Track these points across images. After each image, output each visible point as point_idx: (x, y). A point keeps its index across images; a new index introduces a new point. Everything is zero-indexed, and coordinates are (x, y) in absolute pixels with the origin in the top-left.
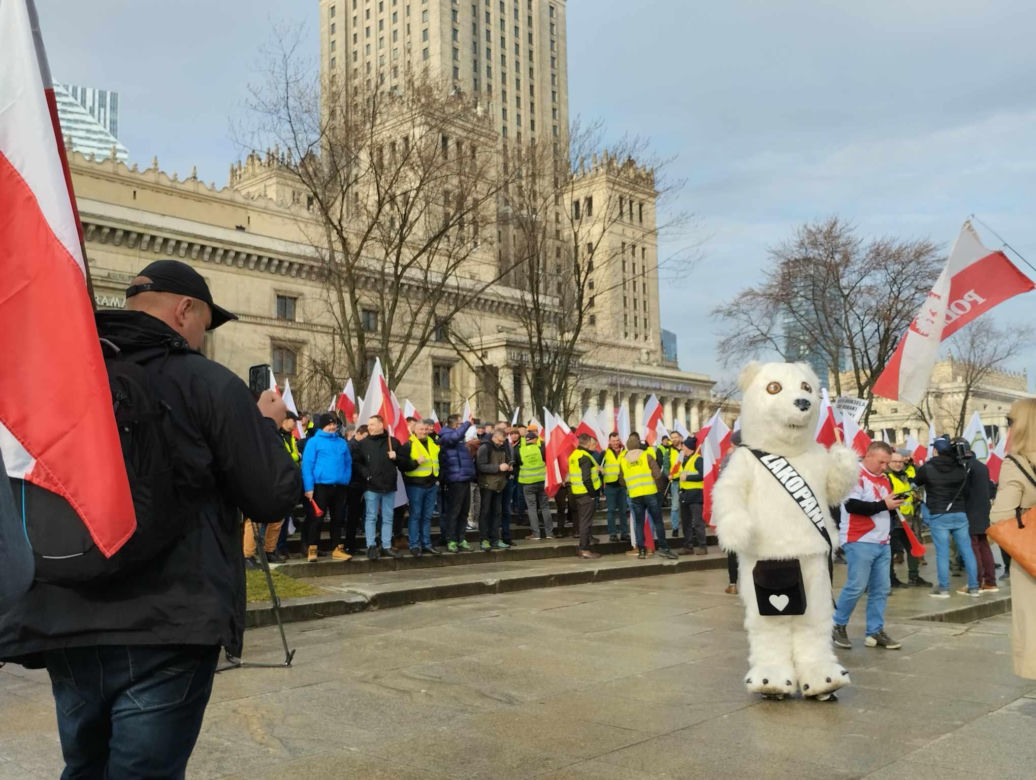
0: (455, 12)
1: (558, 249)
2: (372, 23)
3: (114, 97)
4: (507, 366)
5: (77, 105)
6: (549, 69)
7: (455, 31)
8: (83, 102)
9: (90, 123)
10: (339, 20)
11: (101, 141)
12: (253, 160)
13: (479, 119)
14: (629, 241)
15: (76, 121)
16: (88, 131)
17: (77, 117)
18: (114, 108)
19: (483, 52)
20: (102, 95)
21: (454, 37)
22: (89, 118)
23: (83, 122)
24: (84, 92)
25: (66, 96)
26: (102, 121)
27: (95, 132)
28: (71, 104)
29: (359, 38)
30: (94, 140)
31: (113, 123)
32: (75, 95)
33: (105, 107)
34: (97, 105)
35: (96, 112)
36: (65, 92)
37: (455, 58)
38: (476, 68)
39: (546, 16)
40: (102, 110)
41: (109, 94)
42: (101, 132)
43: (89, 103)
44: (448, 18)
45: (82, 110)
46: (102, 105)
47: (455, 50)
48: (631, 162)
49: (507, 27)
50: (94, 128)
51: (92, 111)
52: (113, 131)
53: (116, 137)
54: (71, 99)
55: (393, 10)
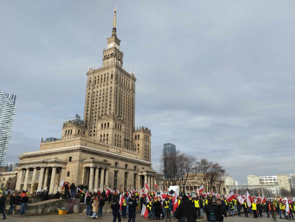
0: (116, 98)
1: (132, 145)
2: (98, 97)
3: (15, 96)
4: (146, 175)
5: (6, 98)
6: (132, 109)
7: (116, 102)
8: (8, 97)
9: (9, 102)
10: (90, 96)
11: (10, 106)
12: (70, 122)
13: (122, 120)
14: (146, 145)
15: (5, 101)
16: (8, 104)
17: (5, 100)
18: (15, 99)
19: (121, 106)
20: (13, 96)
21: (116, 103)
22: (9, 101)
23: (7, 102)
24: (8, 95)
25: (4, 95)
26: (12, 102)
27: (9, 104)
28: (5, 97)
29: (95, 100)
30: (9, 106)
31: (14, 102)
32: (6, 95)
33: (13, 98)
34: (11, 98)
35: (11, 99)
36: (4, 94)
37: (116, 107)
38: (119, 109)
39: (132, 99)
40: (12, 99)
41: (14, 95)
42: (11, 104)
43: (9, 97)
44: (115, 100)
45: (7, 99)
46: (12, 98)
47: (116, 105)
48: (147, 128)
49: (125, 101)
50: (9, 103)
51: (9, 99)
52: (14, 104)
53: (14, 106)
54: (5, 96)
55: (103, 96)
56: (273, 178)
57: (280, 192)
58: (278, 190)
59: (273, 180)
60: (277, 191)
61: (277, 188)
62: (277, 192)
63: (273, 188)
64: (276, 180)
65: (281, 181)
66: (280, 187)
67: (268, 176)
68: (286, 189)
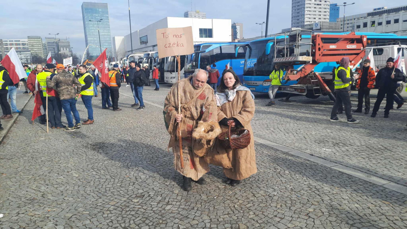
56: (22, 41)
57: (31, 61)
58: (29, 57)
59: (21, 44)
60: (27, 59)
61: (27, 55)
62: (27, 61)
63: (21, 54)
64: (27, 44)
65: (33, 46)
66: (32, 54)
67: (15, 39)
68: (40, 56)
